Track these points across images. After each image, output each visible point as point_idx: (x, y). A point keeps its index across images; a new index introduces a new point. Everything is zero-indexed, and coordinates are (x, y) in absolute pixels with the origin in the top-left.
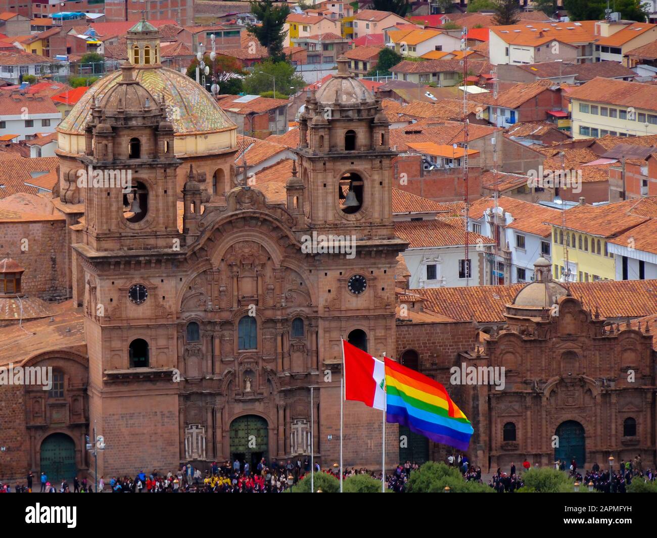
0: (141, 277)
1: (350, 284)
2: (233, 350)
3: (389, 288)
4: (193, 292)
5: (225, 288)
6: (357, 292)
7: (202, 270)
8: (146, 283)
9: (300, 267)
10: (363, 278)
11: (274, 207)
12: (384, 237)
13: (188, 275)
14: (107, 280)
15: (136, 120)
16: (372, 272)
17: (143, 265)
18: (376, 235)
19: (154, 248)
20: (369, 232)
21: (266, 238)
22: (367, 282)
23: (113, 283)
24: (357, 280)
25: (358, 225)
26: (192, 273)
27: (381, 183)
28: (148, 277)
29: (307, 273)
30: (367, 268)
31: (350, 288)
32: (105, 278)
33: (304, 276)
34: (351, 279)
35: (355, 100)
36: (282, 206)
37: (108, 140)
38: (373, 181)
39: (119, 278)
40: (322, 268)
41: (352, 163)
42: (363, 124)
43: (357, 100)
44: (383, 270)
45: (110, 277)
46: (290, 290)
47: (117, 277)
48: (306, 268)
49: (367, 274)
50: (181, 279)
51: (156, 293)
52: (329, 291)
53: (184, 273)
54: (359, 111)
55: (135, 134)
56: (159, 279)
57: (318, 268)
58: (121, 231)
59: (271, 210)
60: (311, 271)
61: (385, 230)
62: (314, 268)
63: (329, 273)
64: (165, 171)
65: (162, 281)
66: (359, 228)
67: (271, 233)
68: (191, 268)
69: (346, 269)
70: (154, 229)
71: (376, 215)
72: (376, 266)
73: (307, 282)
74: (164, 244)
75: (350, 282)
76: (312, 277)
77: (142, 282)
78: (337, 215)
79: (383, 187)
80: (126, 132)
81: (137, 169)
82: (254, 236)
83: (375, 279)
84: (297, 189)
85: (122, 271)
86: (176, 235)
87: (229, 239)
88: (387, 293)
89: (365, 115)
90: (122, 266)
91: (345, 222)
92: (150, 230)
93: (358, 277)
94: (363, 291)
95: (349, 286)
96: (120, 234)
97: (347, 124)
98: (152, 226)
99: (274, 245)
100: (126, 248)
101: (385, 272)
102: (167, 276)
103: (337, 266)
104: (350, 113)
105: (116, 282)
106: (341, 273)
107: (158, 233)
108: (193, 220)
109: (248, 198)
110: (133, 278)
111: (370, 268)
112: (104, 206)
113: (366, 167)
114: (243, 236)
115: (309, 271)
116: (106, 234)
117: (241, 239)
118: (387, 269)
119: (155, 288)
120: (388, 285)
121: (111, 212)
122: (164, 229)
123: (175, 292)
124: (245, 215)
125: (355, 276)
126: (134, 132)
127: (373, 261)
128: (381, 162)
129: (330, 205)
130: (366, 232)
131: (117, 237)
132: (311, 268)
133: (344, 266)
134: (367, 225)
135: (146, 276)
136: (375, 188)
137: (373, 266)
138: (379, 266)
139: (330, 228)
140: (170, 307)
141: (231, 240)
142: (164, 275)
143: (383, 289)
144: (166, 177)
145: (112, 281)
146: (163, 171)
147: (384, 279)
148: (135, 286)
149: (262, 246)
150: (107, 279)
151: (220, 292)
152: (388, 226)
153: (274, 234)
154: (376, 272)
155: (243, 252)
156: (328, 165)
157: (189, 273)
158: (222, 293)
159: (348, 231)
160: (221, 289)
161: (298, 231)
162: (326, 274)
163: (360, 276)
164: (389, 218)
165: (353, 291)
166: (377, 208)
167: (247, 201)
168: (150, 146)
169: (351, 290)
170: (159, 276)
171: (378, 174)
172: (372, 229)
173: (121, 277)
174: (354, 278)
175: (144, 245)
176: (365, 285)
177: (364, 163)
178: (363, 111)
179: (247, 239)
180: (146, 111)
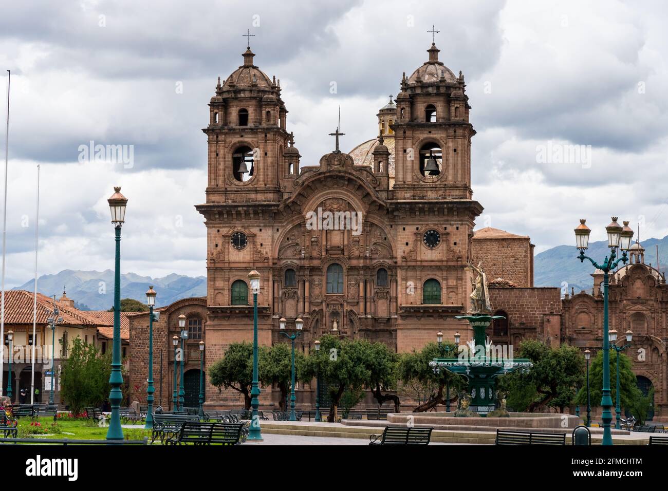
0: (243, 226)
1: (425, 238)
2: (321, 293)
3: (460, 242)
4: (290, 242)
5: (316, 239)
6: (431, 246)
7: (296, 222)
8: (246, 232)
9: (383, 223)
10: (438, 233)
11: (360, 170)
12: (456, 197)
13: (284, 226)
14: (213, 229)
15: (244, 94)
16: (445, 228)
17: (243, 215)
18: (449, 196)
19: (254, 201)
20: (444, 192)
21: (352, 196)
22: (441, 237)
23: (218, 231)
24: (431, 235)
25: (434, 186)
26: (287, 225)
27: (455, 150)
28: (248, 226)
29: (389, 227)
30: (441, 224)
31: (425, 241)
32: (211, 226)
33: (386, 231)
34: (427, 233)
35: (435, 79)
36: (368, 169)
37: (218, 109)
38: (449, 147)
39: (223, 227)
40: (401, 223)
41: (430, 132)
42: (442, 99)
43: (437, 79)
44: (455, 226)
45: (216, 226)
46: (375, 244)
47: (221, 225)
48: (387, 223)
49: (441, 230)
50: (278, 230)
51: (255, 240)
52: (407, 244)
53: (280, 225)
54: (438, 87)
55: (243, 105)
56: (258, 229)
57: (396, 223)
58: (227, 186)
59: (357, 172)
60: (391, 226)
61: (458, 191)
62: (394, 223)
63: (407, 228)
64: (266, 136)
65: (261, 230)
66: (434, 189)
67: (357, 192)
68: (286, 220)
69: (422, 225)
70: (256, 186)
71: (450, 178)
72: (449, 223)
73: (389, 236)
74: (263, 198)
75: (425, 236)
76: (392, 232)
77: (243, 230)
78: (415, 177)
79: (458, 154)
80: (235, 103)
81: (242, 134)
82: (342, 193)
83: (448, 234)
84: (381, 154)
85: (226, 220)
86: (274, 190)
87: (319, 195)
88: (458, 247)
89: (442, 90)
90: (225, 216)
91: (423, 183)
92: (251, 187)
93: (432, 232)
94: (437, 244)
95: (424, 240)
96: (226, 189)
97: (427, 99)
98: (253, 184)
99: (358, 202)
100: (230, 201)
101: (457, 228)
102: (265, 226)
103: (413, 221)
104: (430, 90)
105: (221, 230)
106: (417, 229)
107: (258, 189)
108: (290, 179)
109: (337, 161)
110: (235, 227)
111: (443, 224)
112: (213, 165)
113: (442, 135)
114: (332, 193)
115: (390, 226)
116: (214, 188)
117: (331, 196)
118: (459, 226)
119: (254, 236)
120: (460, 240)
121: (219, 170)
122: (263, 186)
123: (271, 240)
124: (331, 174)
125: (430, 231)
126: (242, 103)
127: (446, 218)
128: (455, 132)
129: (409, 168)
130: (441, 193)
131: (223, 191)
132: (391, 223)
133: (419, 221)
134: (442, 186)
135: (246, 225)
136: (449, 154)
137: (446, 223)
138: (452, 223)
139: (408, 188)
140: (267, 253)
141: (322, 196)
142: (262, 225)
143: (455, 244)
144: (266, 141)
145: (217, 229)
146: (263, 135)
147: (457, 235)
148: (237, 233)
149: (349, 203)
150: (213, 227)
151: (312, 242)
152: (460, 187)
153: (359, 193)
154: (449, 229)
155: (332, 207)
156: (409, 133)
157: (284, 224)
158: (314, 243)
159: (425, 192)
160: (313, 239)
161: (381, 191)
162: (404, 229)
163: (434, 231)
164: (462, 181)
165: (427, 244)
166: (451, 172)
167: (336, 163)
168: (255, 116)
169: (426, 244)
170: (257, 226)
171: (452, 142)
172: (446, 190)
173: (224, 225)
174: (429, 233)
175: (246, 199)
176: (439, 239)
177: (440, 132)
178: (441, 87)
179: (336, 196)
180: (253, 86)
